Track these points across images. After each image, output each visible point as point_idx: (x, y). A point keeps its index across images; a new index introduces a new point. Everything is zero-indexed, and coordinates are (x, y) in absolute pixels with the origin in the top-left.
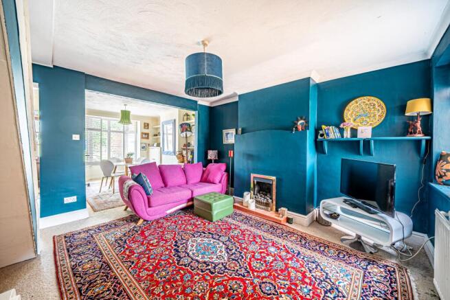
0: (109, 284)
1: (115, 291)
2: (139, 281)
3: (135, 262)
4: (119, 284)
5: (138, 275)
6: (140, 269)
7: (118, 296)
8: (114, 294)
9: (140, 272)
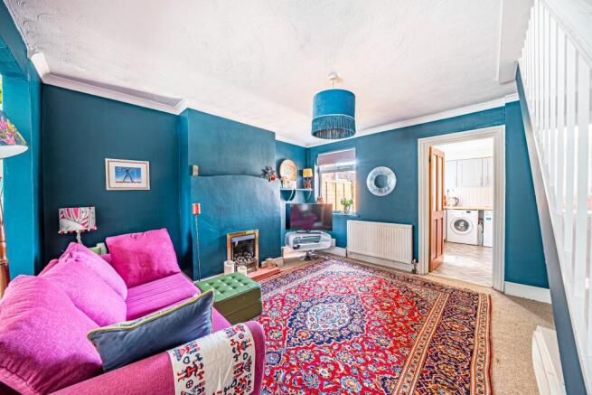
0: (430, 386)
1: (431, 373)
2: (405, 358)
3: (381, 376)
4: (422, 375)
5: (399, 362)
6: (389, 365)
7: (433, 368)
8: (435, 373)
9: (393, 363)
